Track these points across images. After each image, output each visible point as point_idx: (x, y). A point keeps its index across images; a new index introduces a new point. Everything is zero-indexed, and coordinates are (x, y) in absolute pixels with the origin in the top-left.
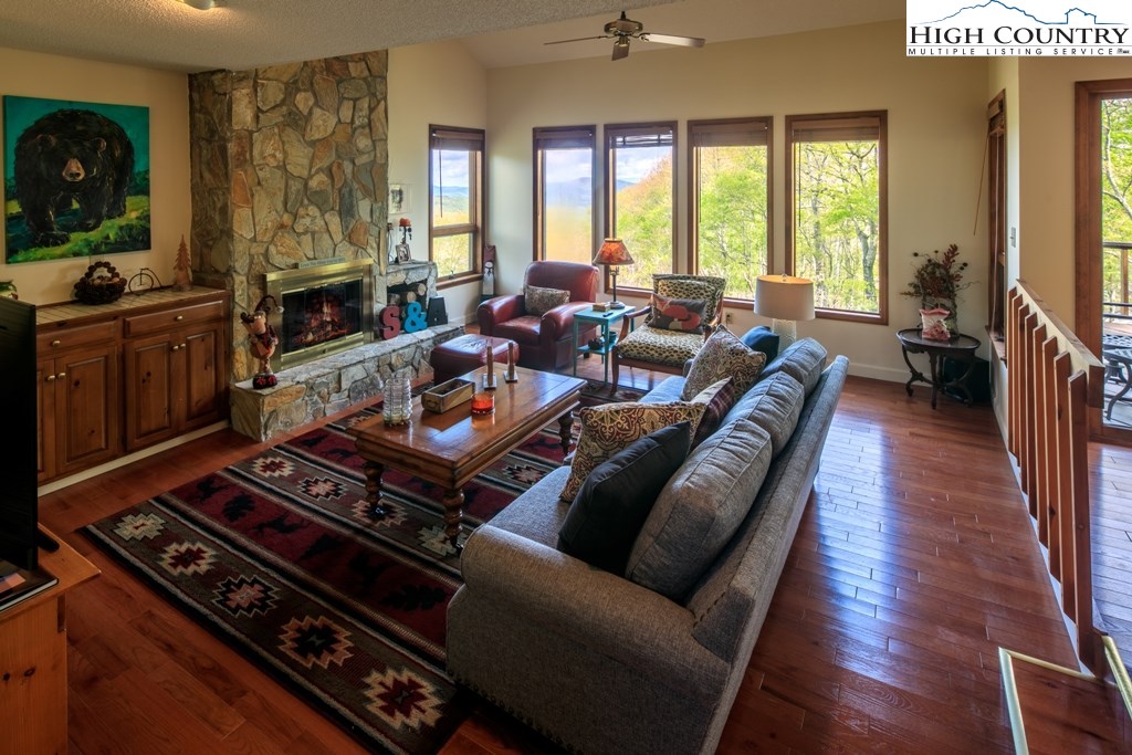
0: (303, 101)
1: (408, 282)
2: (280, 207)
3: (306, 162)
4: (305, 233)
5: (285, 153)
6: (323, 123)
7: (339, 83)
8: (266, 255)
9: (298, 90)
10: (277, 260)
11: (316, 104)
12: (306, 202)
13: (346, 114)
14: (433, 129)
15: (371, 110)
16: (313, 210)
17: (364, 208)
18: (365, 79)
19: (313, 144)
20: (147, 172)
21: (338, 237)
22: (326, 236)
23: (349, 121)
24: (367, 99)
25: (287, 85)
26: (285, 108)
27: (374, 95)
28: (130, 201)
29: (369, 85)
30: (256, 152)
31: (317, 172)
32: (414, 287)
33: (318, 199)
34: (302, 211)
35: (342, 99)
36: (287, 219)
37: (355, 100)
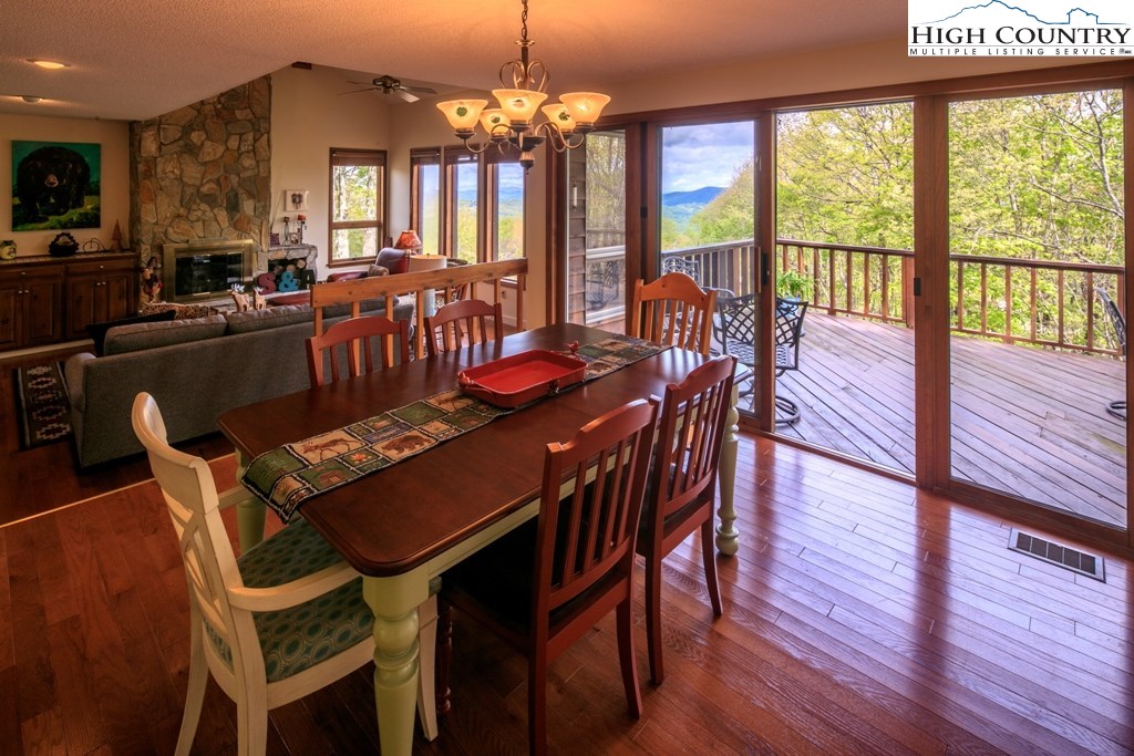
0: (196, 137)
1: (289, 258)
2: (177, 204)
3: (199, 176)
4: (198, 220)
5: (182, 171)
6: (212, 151)
7: (226, 124)
8: (166, 233)
9: (194, 130)
10: (174, 237)
11: (207, 138)
12: (198, 201)
13: (233, 143)
14: (333, 151)
15: (255, 140)
16: (204, 206)
17: (248, 207)
18: (249, 120)
19: (205, 164)
20: (99, 181)
21: (225, 224)
22: (214, 224)
23: (236, 148)
24: (252, 134)
25: (184, 127)
26: (181, 142)
27: (259, 130)
28: (87, 199)
29: (253, 124)
30: (159, 169)
31: (207, 182)
32: (294, 262)
33: (210, 200)
34: (195, 207)
35: (229, 135)
36: (182, 211)
37: (241, 135)
